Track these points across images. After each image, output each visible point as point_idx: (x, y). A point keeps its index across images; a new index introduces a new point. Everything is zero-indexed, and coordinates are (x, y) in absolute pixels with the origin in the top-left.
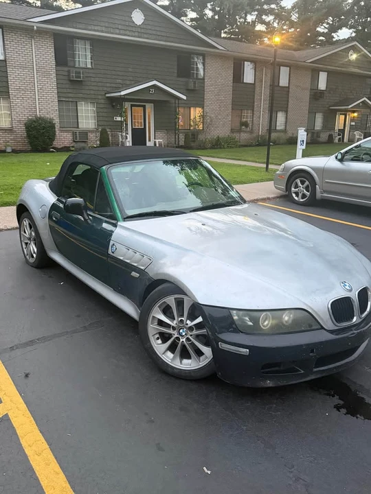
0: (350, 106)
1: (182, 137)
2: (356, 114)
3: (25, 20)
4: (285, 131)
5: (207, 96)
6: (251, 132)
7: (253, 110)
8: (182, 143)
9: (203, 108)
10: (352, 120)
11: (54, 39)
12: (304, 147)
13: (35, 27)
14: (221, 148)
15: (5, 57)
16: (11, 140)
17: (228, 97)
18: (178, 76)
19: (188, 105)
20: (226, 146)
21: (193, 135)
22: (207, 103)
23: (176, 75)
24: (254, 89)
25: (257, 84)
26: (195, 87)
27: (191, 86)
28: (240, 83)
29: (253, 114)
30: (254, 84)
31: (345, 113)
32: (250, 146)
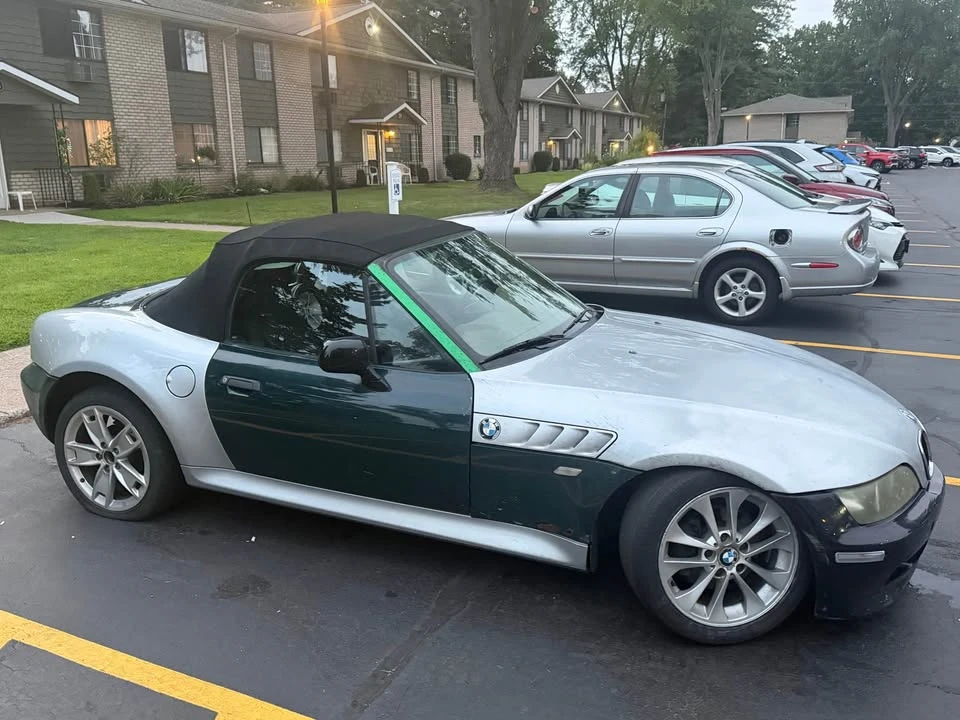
0: (385, 119)
1: (78, 183)
2: (392, 133)
4: (280, 164)
5: (117, 96)
6: (218, 169)
7: (214, 125)
8: (79, 196)
9: (112, 121)
10: (388, 144)
12: (400, 197)
14: (166, 202)
17: (160, 99)
18: (46, 53)
19: (81, 115)
20: (177, 198)
21: (101, 177)
22: (119, 110)
23: (41, 50)
24: (211, 82)
25: (215, 75)
26: (88, 77)
27: (80, 75)
28: (180, 70)
29: (215, 133)
30: (209, 73)
31: (376, 130)
32: (225, 195)
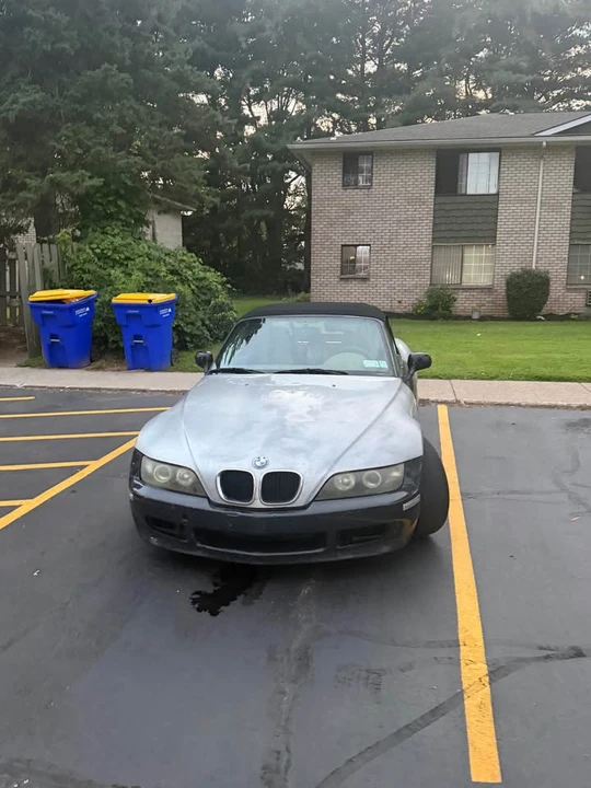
3: (533, 136)
11: (577, 155)
13: (544, 144)
15: (499, 189)
16: (489, 302)
